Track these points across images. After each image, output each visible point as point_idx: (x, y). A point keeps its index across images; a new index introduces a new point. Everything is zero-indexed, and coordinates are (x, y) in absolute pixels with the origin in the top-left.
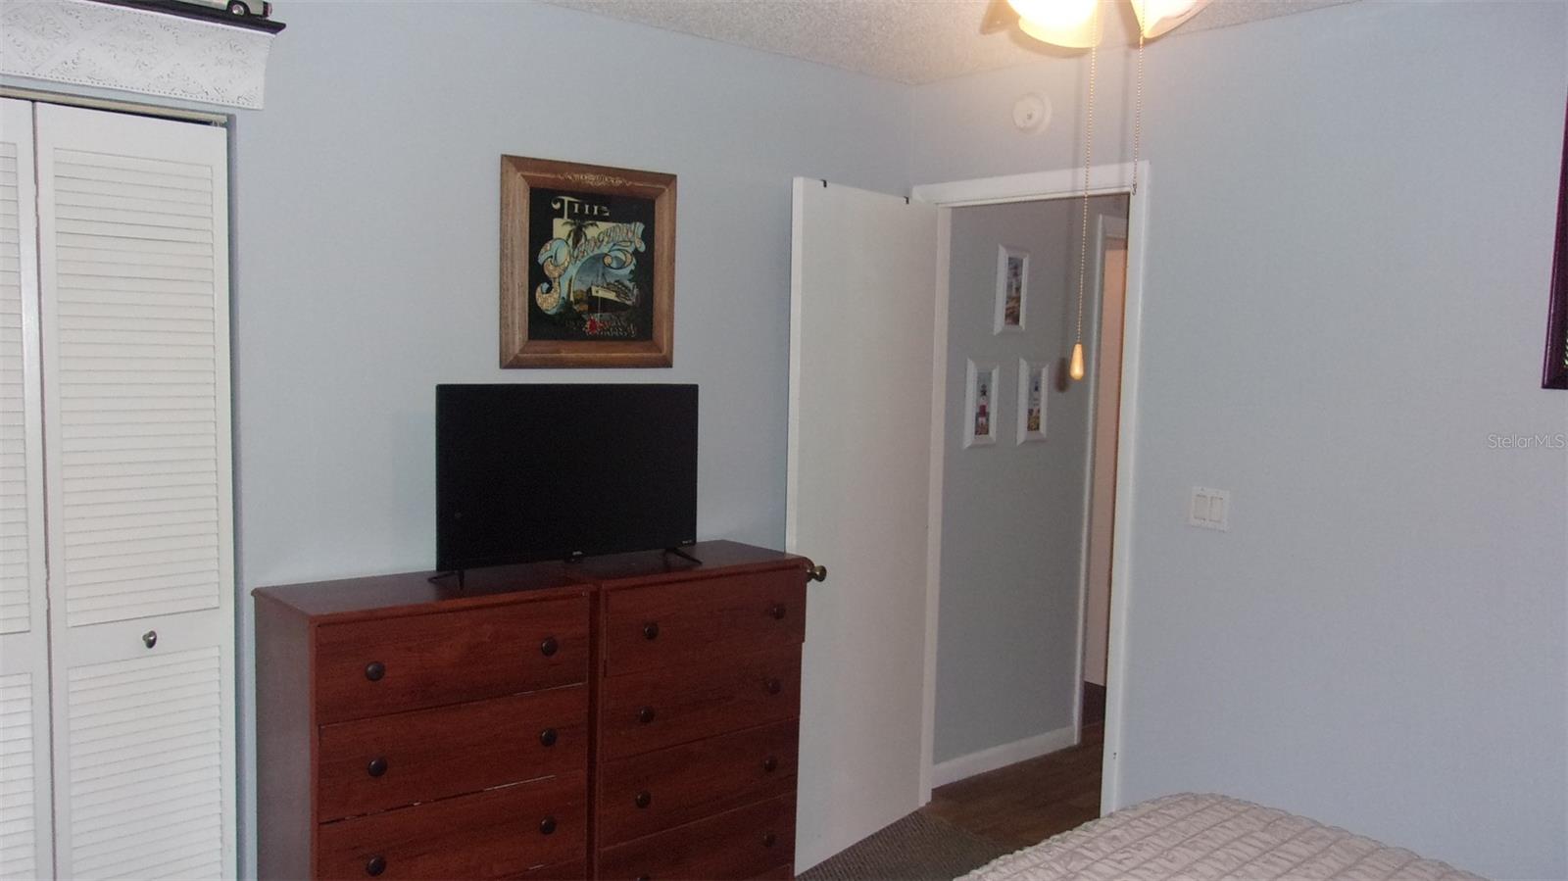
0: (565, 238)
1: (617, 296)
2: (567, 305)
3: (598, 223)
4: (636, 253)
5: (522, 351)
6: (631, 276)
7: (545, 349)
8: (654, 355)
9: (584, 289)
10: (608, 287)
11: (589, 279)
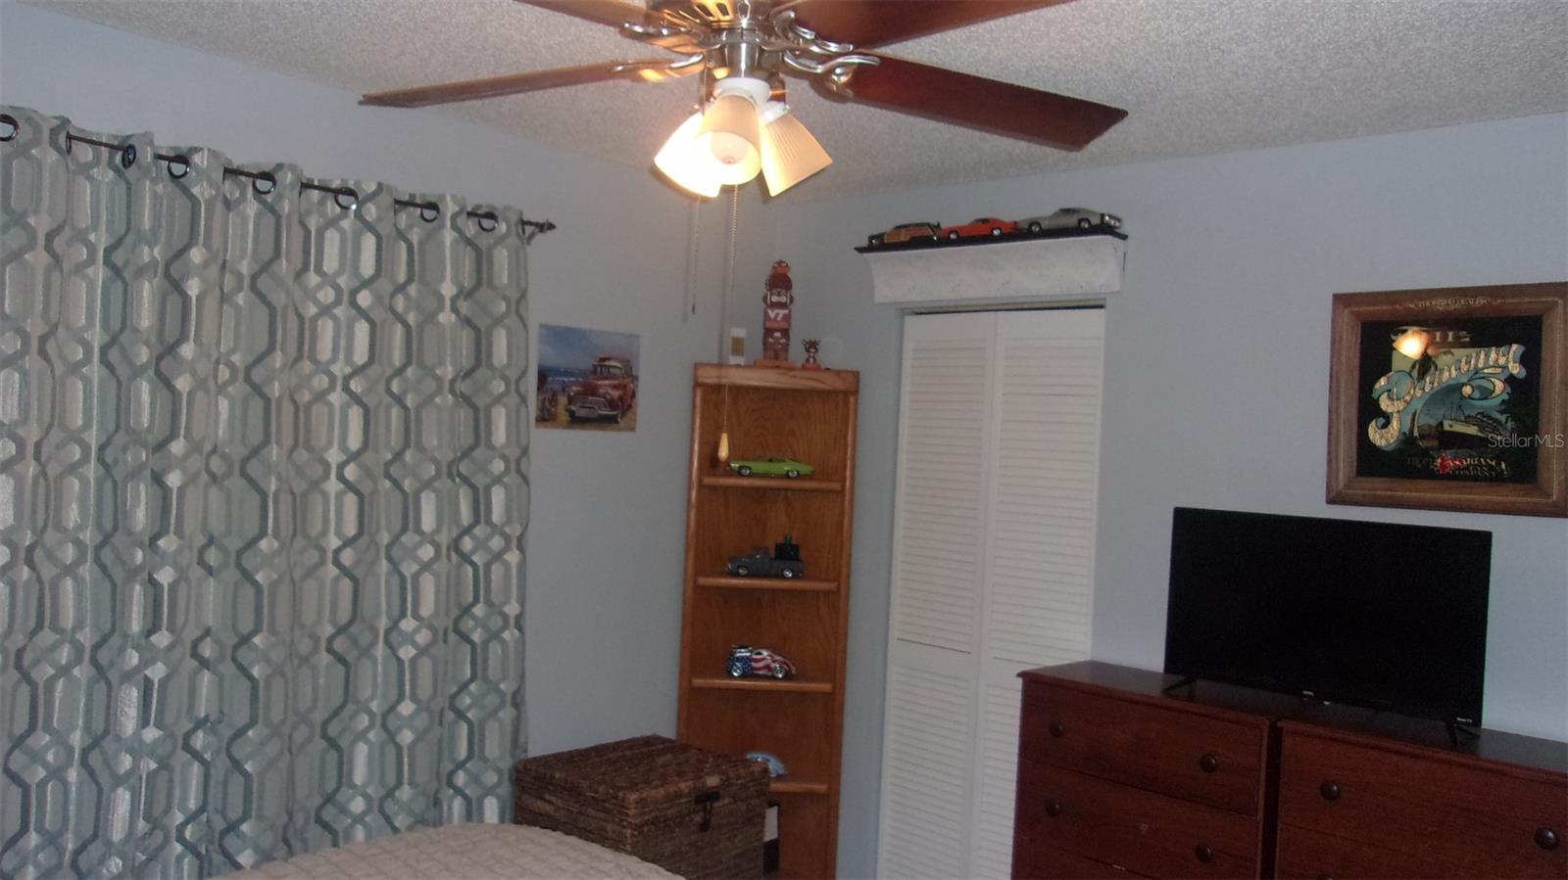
0: (1408, 370)
1: (1480, 431)
2: (1407, 440)
3: (1453, 350)
4: (1511, 380)
5: (1346, 486)
6: (1503, 407)
7: (1378, 486)
8: (1543, 500)
9: (1433, 422)
10: (1468, 420)
11: (1440, 412)
